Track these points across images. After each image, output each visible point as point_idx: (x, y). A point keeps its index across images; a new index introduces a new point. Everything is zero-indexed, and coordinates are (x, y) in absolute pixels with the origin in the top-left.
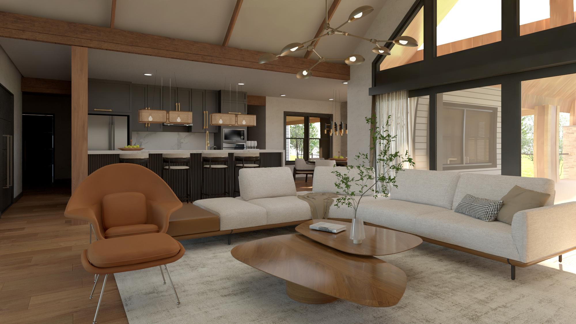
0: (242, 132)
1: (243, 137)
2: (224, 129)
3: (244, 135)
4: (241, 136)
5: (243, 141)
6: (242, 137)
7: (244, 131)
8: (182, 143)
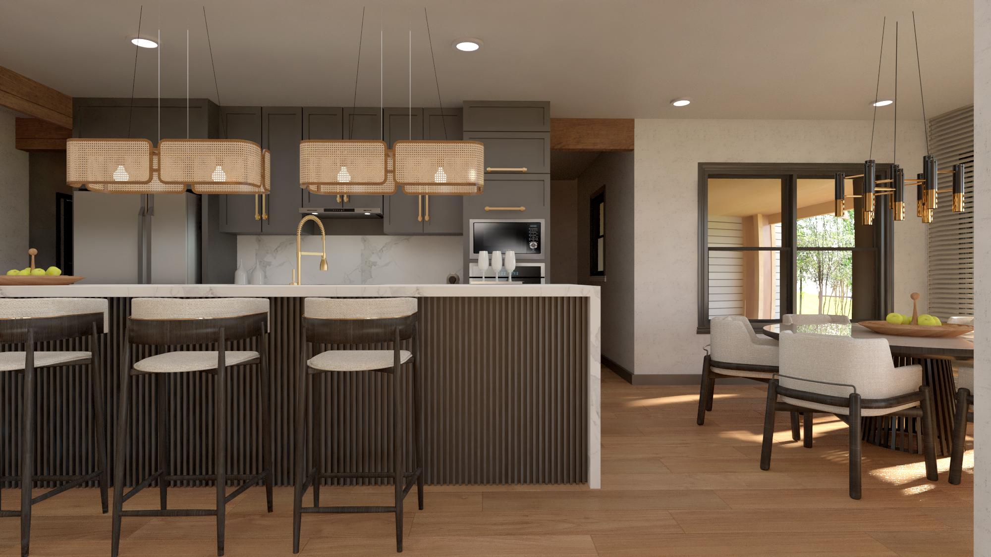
0: (532, 231)
1: (536, 244)
2: (472, 221)
3: (539, 239)
4: (528, 242)
5: (536, 256)
6: (533, 245)
7: (539, 224)
8: (374, 264)
